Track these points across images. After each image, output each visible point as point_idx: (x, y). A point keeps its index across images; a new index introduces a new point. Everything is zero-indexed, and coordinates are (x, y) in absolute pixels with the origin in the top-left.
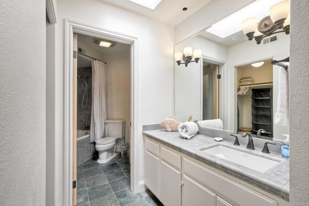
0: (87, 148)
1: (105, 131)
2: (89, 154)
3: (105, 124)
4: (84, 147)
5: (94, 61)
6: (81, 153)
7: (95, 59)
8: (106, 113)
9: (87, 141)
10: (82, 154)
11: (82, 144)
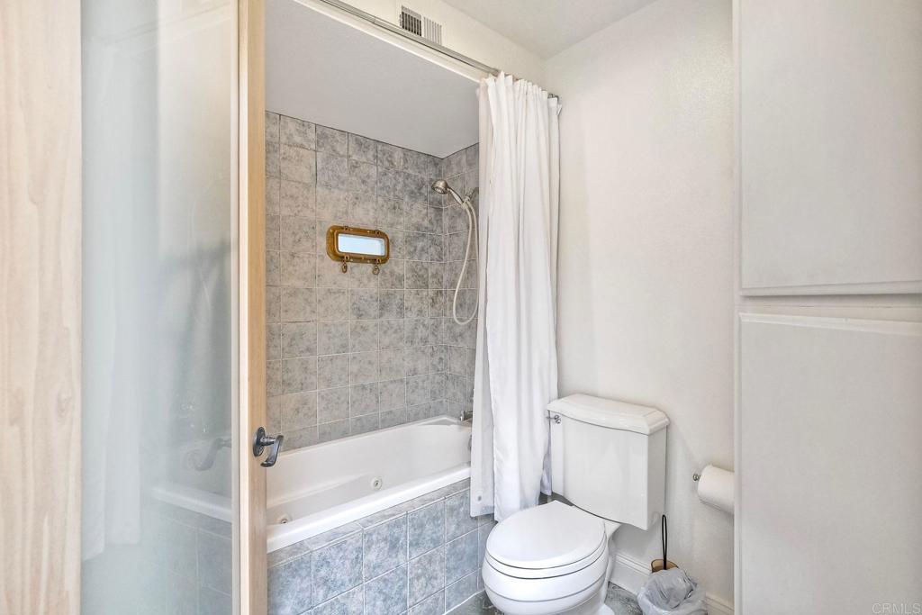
0: (454, 546)
1: (548, 455)
2: (464, 572)
3: (553, 418)
4: (436, 542)
5: (490, 80)
6: (418, 577)
7: (496, 73)
8: (554, 360)
9: (452, 510)
10: (423, 580)
11: (422, 526)
